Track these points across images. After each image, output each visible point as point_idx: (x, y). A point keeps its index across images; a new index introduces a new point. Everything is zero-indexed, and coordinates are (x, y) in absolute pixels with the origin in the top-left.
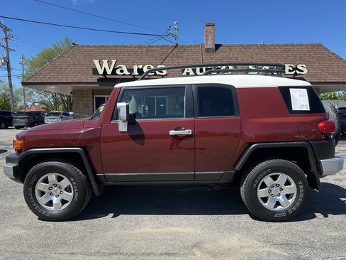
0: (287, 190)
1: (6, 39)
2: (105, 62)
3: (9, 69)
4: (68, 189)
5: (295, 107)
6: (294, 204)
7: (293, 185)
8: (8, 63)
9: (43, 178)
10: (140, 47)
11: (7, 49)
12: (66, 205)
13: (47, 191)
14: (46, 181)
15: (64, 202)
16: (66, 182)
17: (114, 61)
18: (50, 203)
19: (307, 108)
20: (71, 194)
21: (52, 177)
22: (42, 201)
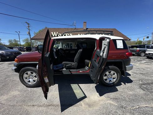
0: (114, 76)
1: (29, 27)
2: (55, 33)
3: (30, 35)
4: (35, 77)
5: (118, 47)
6: (116, 81)
7: (116, 74)
8: (30, 34)
9: (26, 73)
10: (65, 29)
11: (29, 30)
12: (35, 82)
13: (28, 77)
14: (27, 74)
15: (34, 81)
16: (34, 74)
17: (57, 33)
18: (29, 81)
19: (122, 47)
20: (37, 78)
21: (29, 73)
22: (26, 81)
